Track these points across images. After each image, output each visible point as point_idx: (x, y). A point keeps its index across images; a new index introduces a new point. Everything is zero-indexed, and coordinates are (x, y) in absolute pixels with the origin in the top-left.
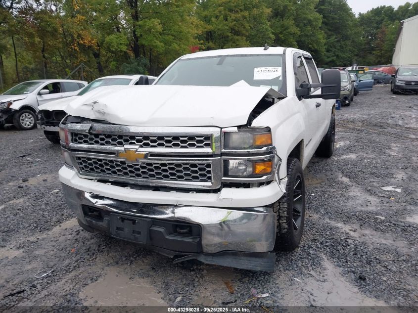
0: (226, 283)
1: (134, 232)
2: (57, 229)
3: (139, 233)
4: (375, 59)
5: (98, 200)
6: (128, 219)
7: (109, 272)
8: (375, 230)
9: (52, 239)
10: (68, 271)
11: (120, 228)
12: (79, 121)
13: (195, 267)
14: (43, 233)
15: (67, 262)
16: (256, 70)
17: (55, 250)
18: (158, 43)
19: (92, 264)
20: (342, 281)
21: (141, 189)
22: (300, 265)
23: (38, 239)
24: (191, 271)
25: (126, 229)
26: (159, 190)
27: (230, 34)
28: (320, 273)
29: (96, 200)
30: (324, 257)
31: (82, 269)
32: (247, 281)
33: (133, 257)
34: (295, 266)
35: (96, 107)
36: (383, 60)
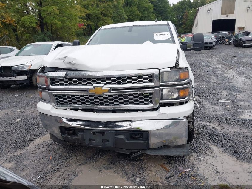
0: (162, 166)
1: (103, 140)
2: (31, 145)
3: (108, 141)
4: (182, 30)
5: (73, 123)
6: (97, 133)
7: (83, 169)
8: (228, 125)
9: (32, 152)
10: (55, 172)
11: (92, 139)
12: (54, 70)
13: (139, 159)
14: (23, 149)
15: (50, 166)
16: (155, 34)
17: (38, 160)
18: (57, 22)
19: (69, 165)
20: (226, 156)
21: (103, 113)
22: (198, 149)
23: (21, 153)
24: (137, 161)
25: (97, 139)
26: (115, 112)
27: (101, 16)
28: (212, 152)
29: (72, 122)
30: (209, 143)
31: (63, 170)
32: (173, 163)
33: (95, 157)
34: (196, 150)
35: (67, 60)
36: (187, 31)
